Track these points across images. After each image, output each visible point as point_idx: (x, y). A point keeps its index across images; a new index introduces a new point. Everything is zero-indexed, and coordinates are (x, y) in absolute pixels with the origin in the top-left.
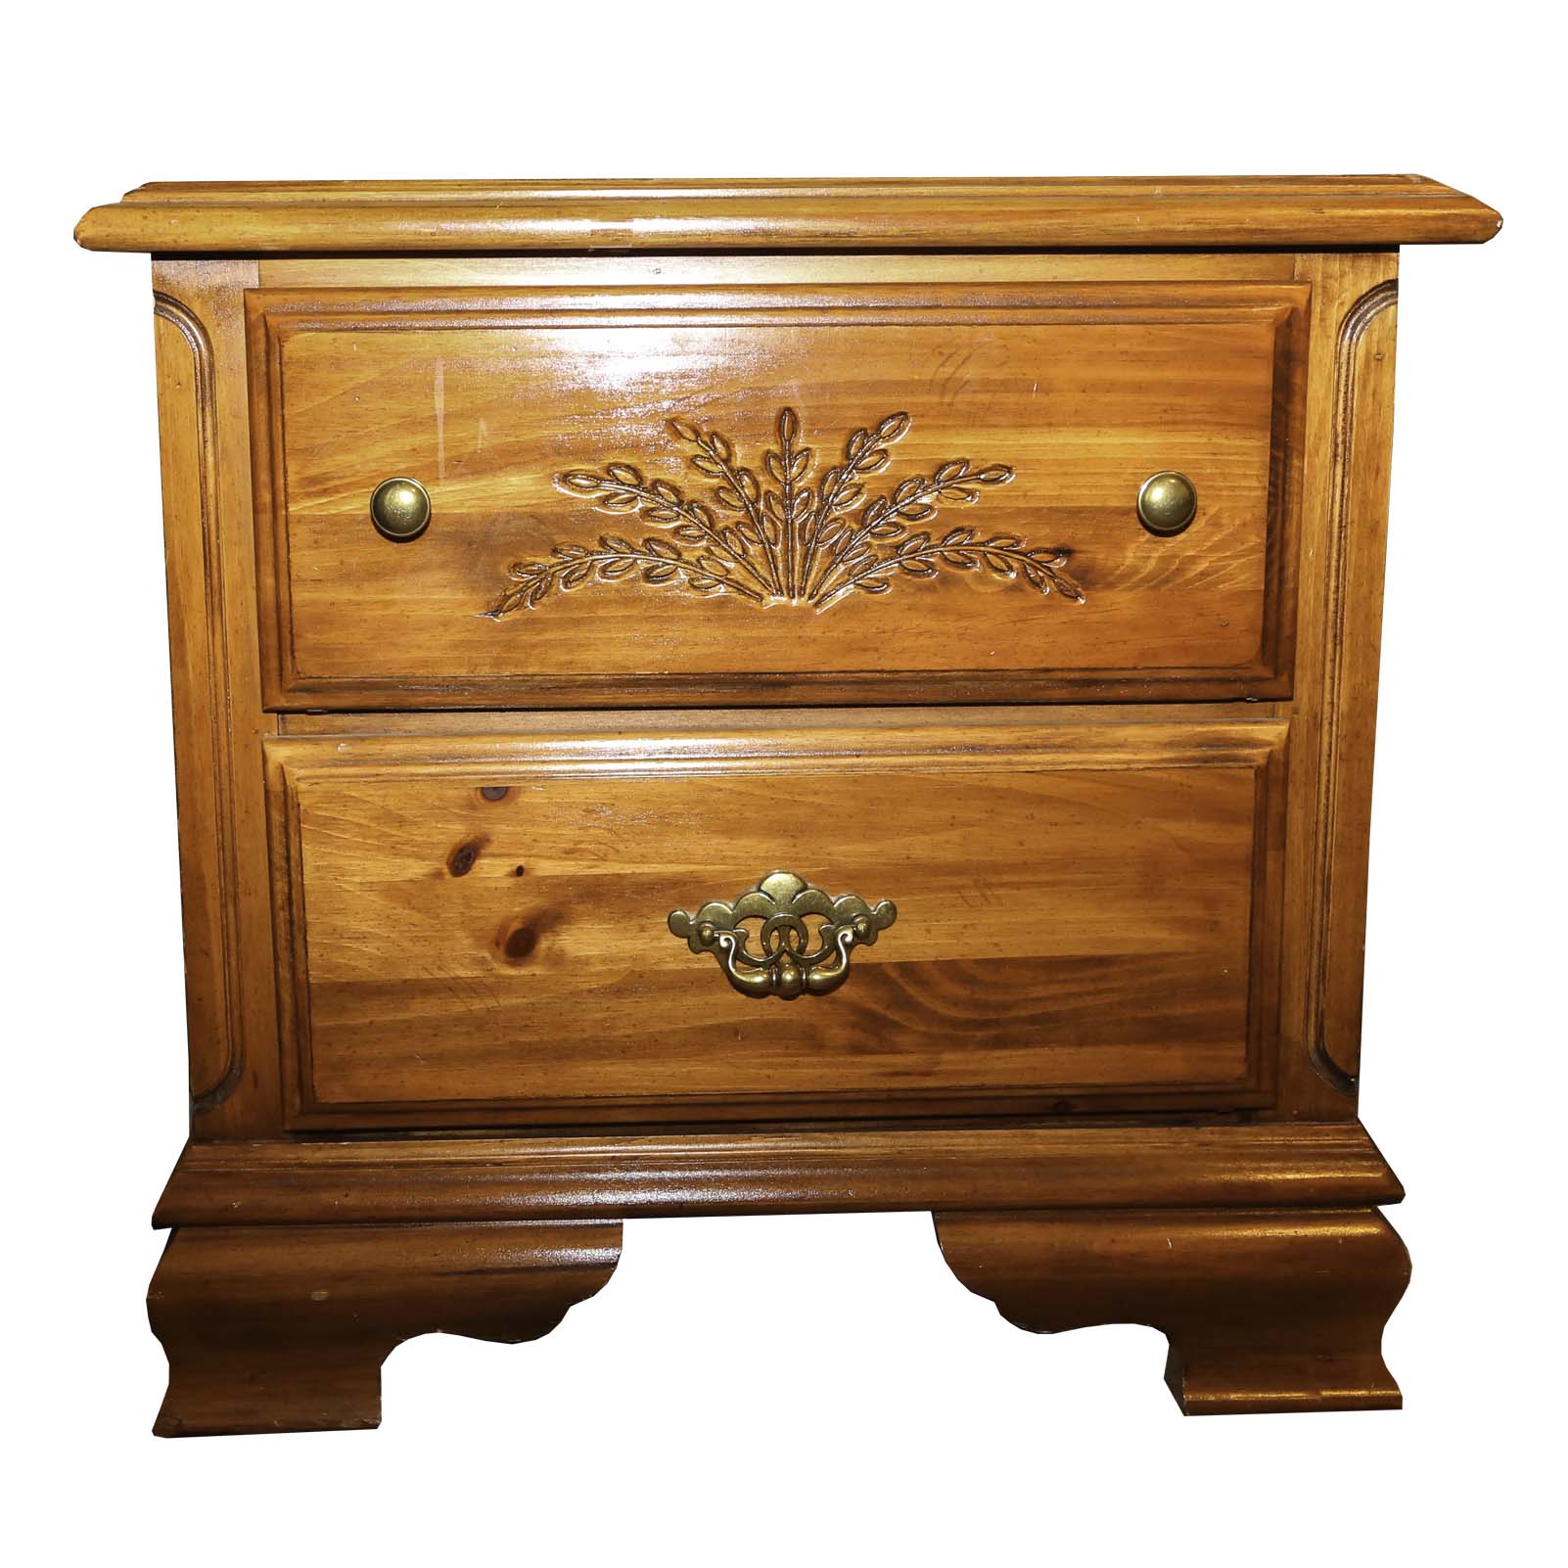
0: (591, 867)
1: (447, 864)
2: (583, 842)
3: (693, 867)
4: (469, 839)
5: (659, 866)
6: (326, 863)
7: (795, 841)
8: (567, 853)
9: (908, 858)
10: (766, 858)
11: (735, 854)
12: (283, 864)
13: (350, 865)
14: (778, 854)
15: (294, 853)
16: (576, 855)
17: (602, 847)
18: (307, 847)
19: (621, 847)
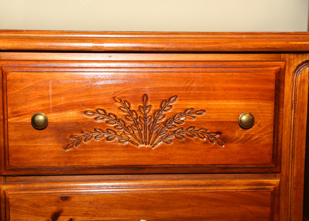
0: (90, 218)
1: (51, 218)
2: (89, 211)
3: (119, 218)
4: (57, 211)
5: (110, 218)
6: (16, 218)
7: (146, 211)
8: (84, 215)
9: (177, 215)
10: (139, 215)
11: (130, 214)
12: (4, 218)
13: (24, 219)
14: (142, 214)
15: (7, 215)
16: (87, 215)
17: (94, 213)
18: (11, 214)
19: (99, 213)
